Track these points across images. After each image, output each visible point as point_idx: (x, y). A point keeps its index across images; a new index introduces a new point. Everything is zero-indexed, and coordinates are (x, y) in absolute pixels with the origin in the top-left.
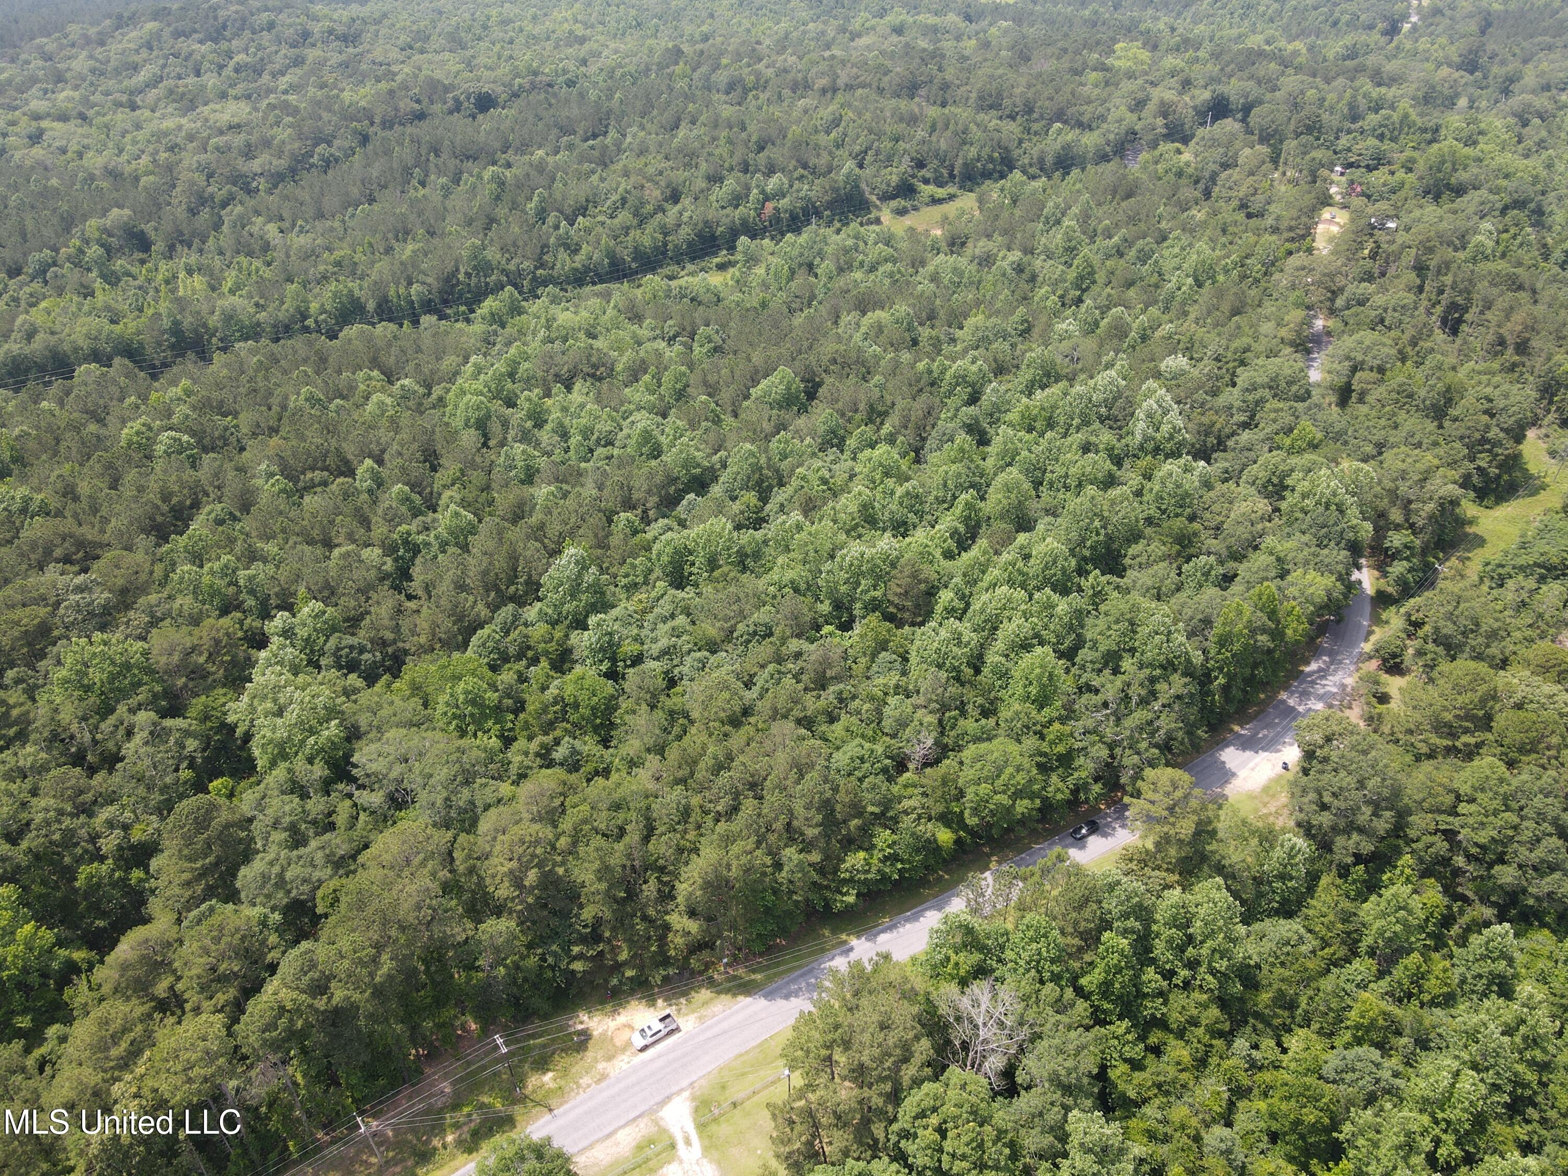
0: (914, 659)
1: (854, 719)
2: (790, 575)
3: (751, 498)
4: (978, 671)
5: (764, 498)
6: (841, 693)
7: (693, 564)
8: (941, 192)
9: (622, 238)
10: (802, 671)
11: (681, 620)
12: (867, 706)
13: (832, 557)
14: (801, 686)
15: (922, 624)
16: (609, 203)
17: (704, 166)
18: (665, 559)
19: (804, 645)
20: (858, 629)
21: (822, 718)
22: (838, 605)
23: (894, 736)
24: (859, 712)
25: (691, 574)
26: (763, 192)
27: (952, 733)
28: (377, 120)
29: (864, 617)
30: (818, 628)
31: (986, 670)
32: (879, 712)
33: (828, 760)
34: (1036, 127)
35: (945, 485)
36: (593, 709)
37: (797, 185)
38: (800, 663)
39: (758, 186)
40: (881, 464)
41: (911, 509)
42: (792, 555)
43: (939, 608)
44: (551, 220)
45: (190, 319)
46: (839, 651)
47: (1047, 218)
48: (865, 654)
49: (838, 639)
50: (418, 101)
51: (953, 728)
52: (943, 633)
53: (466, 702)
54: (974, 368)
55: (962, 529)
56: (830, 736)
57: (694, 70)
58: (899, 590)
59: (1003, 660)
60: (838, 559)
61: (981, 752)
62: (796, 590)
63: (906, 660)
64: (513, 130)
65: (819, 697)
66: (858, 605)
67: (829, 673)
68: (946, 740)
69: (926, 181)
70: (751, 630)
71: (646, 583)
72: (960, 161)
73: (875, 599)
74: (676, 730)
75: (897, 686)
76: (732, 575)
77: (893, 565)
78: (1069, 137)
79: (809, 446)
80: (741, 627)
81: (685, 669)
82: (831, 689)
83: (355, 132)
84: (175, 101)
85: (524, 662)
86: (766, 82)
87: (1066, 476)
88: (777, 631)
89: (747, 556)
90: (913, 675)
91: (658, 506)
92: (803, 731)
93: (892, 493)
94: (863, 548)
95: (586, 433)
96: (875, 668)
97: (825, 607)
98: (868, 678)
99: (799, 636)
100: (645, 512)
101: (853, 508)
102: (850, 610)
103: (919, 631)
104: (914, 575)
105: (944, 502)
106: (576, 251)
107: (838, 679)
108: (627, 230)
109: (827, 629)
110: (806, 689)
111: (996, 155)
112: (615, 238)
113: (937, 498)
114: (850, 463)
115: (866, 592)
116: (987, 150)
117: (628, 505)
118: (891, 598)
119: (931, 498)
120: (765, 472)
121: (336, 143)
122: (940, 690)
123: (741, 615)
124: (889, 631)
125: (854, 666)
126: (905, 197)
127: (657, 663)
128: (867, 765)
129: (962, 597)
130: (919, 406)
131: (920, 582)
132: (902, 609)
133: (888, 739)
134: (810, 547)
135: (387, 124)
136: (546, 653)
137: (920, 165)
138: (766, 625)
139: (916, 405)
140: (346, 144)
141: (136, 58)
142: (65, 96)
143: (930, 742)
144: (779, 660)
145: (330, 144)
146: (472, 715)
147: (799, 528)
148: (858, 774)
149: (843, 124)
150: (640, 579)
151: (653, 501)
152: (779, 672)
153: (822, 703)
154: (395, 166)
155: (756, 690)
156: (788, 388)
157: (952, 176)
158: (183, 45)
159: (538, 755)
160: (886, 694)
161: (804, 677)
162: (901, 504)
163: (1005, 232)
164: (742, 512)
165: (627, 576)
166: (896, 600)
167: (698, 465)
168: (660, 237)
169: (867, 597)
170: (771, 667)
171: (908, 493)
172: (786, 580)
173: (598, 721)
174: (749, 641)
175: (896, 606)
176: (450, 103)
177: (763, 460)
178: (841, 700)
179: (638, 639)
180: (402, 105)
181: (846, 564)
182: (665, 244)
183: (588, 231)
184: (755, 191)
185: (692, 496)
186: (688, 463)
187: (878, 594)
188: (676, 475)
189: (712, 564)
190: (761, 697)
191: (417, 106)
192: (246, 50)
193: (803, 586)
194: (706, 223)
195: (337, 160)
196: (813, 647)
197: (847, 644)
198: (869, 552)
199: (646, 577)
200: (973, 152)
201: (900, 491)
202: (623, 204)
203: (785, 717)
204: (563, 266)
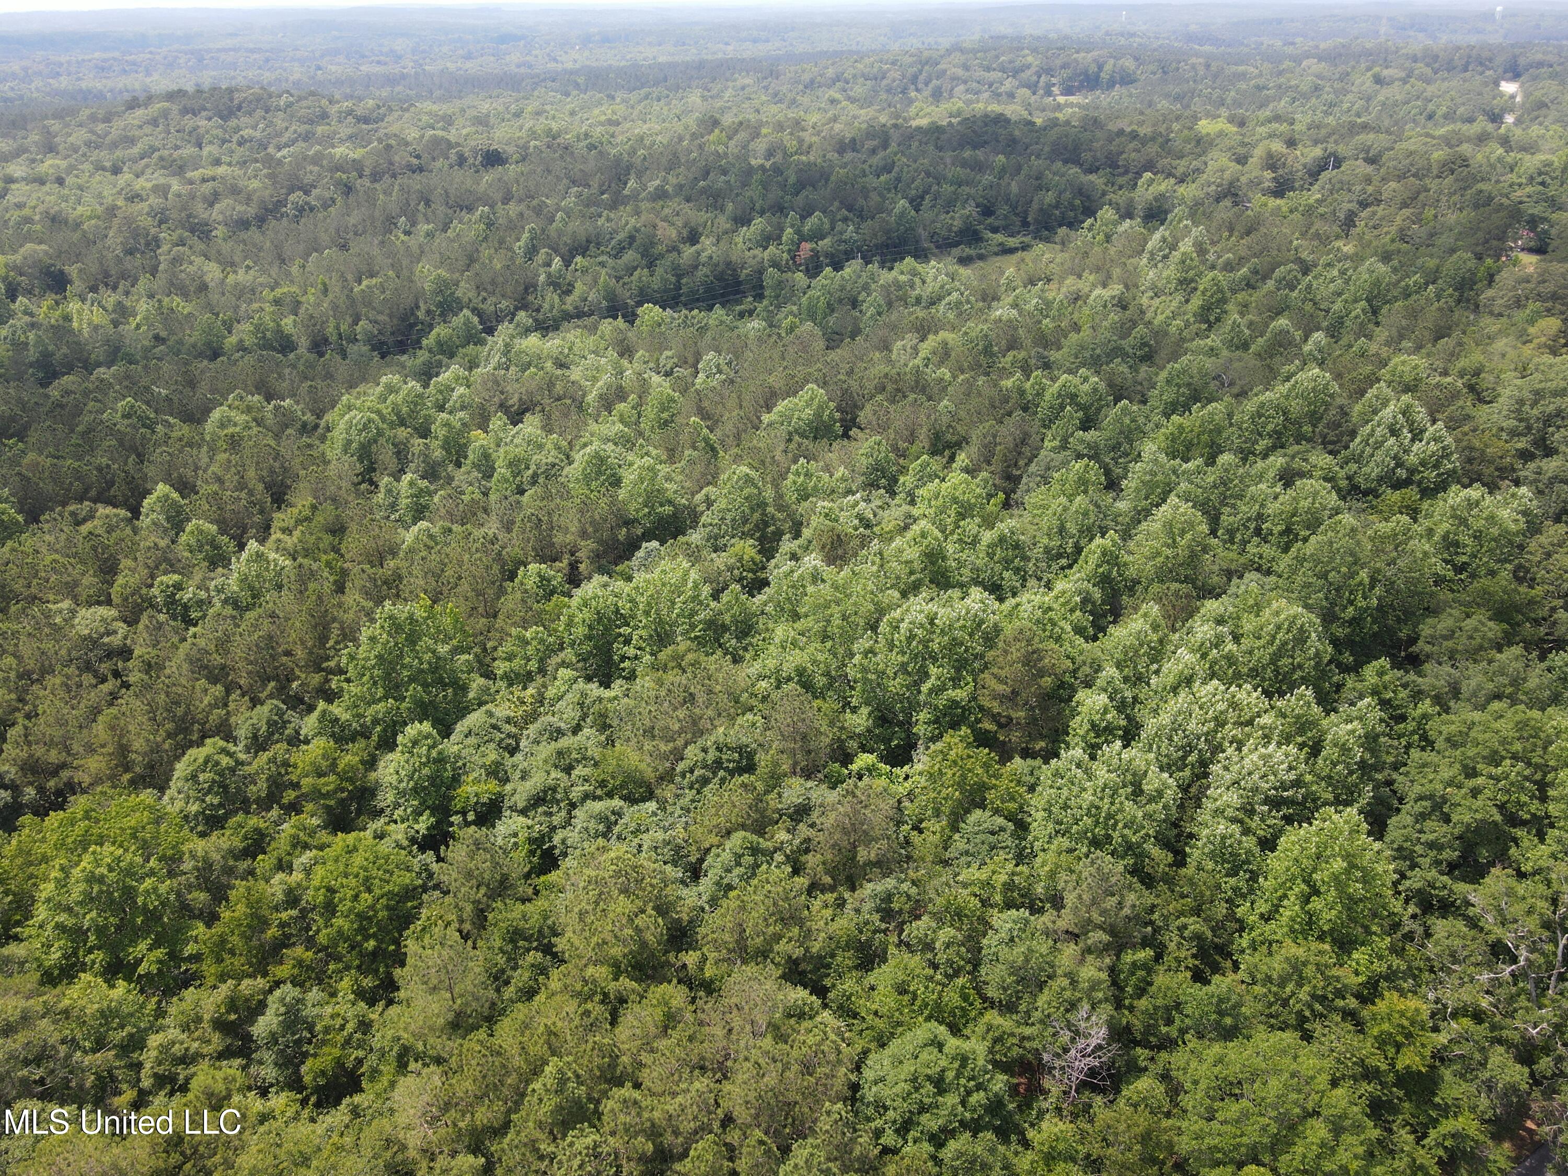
0: (1039, 827)
1: (915, 961)
2: (795, 659)
3: (747, 548)
4: (1180, 860)
5: (768, 548)
6: (888, 898)
7: (627, 642)
8: (1012, 242)
9: (626, 279)
10: (806, 847)
11: (589, 737)
12: (947, 933)
13: (874, 628)
14: (802, 881)
15: (1051, 754)
16: (613, 242)
17: (730, 206)
18: (580, 631)
19: (820, 794)
20: (922, 761)
21: (845, 959)
22: (883, 718)
23: (1008, 1008)
24: (928, 946)
25: (623, 658)
26: (798, 232)
27: (1143, 1003)
28: (367, 172)
29: (934, 739)
30: (847, 759)
31: (1195, 854)
32: (973, 943)
33: (858, 1068)
34: (1121, 180)
35: (1062, 530)
36: (361, 916)
37: (840, 226)
38: (803, 830)
39: (792, 226)
40: (955, 500)
41: (1007, 563)
42: (800, 625)
43: (1079, 725)
44: (541, 257)
45: (65, 350)
46: (886, 806)
47: (1152, 254)
48: (937, 813)
49: (883, 782)
50: (418, 157)
51: (1141, 992)
52: (1102, 773)
53: (88, 900)
54: (1086, 387)
55: (1097, 594)
56: (863, 1005)
57: (730, 138)
58: (1001, 688)
59: (1236, 828)
60: (883, 627)
61: (1233, 1071)
62: (807, 685)
63: (1022, 827)
64: (517, 182)
65: (841, 904)
66: (923, 716)
67: (863, 854)
68: (1126, 1017)
69: (995, 230)
70: (711, 756)
71: (542, 671)
72: (1035, 206)
73: (954, 704)
74: (521, 977)
75: (1009, 886)
76: (690, 657)
77: (990, 640)
78: (1163, 187)
79: (843, 479)
80: (692, 753)
81: (572, 836)
82: (868, 888)
83: (338, 183)
84: (164, 167)
85: (275, 812)
86: (810, 146)
87: (1260, 517)
88: (763, 760)
89: (725, 628)
90: (1043, 863)
91: (597, 557)
92: (799, 995)
93: (975, 541)
94: (932, 607)
95: (516, 465)
96: (959, 843)
97: (860, 721)
98: (946, 863)
99: (808, 774)
100: (574, 566)
101: (913, 553)
102: (907, 724)
103: (1046, 772)
104: (1031, 660)
105: (1060, 556)
106: (568, 292)
107: (883, 866)
108: (631, 270)
109: (864, 760)
110: (813, 888)
111: (1077, 202)
112: (618, 279)
113: (1047, 550)
114: (906, 508)
115: (937, 691)
116: (1068, 195)
117: (548, 555)
118: (986, 702)
119: (1038, 552)
120: (770, 510)
121: (315, 192)
122: (1112, 902)
123: (696, 730)
124: (986, 766)
125: (915, 837)
126: (969, 244)
127: (522, 820)
128: (951, 1099)
129: (1122, 707)
130: (1008, 431)
131: (1042, 673)
132: (1005, 724)
133: (992, 1017)
134: (835, 610)
135: (376, 177)
136: (316, 794)
137: (987, 211)
138: (740, 749)
139: (1003, 430)
140: (327, 195)
141: (137, 133)
142: (49, 165)
143: (1098, 1034)
144: (760, 827)
145: (307, 193)
146: (101, 931)
147: (816, 578)
148: (929, 1122)
149: (896, 169)
150: (533, 665)
151: (587, 547)
152: (755, 851)
153: (844, 924)
154: (377, 213)
155: (706, 884)
156: (818, 415)
157: (1025, 224)
158: (189, 122)
159: (220, 1025)
160: (985, 903)
161: (811, 860)
162: (991, 556)
163: (1098, 269)
164: (730, 569)
165: (510, 658)
166: (996, 707)
167: (670, 502)
168: (673, 279)
169: (941, 702)
170: (738, 837)
171: (1002, 539)
172: (788, 668)
173: (371, 944)
174: (705, 781)
175: (995, 718)
176: (453, 158)
177: (769, 493)
178: (887, 914)
179: (496, 772)
180: (397, 158)
181: (899, 637)
182: (678, 287)
183: (585, 271)
184: (789, 230)
185: (655, 544)
186: (653, 497)
187: (960, 694)
188: (632, 514)
189: (662, 638)
190: (714, 902)
191: (415, 161)
192: (254, 127)
193: (820, 681)
194: (728, 264)
195: (312, 209)
196: (832, 796)
197: (902, 789)
198: (944, 615)
199: (541, 660)
200: (1049, 197)
201: (988, 536)
202: (630, 244)
203: (763, 954)
204: (552, 307)
